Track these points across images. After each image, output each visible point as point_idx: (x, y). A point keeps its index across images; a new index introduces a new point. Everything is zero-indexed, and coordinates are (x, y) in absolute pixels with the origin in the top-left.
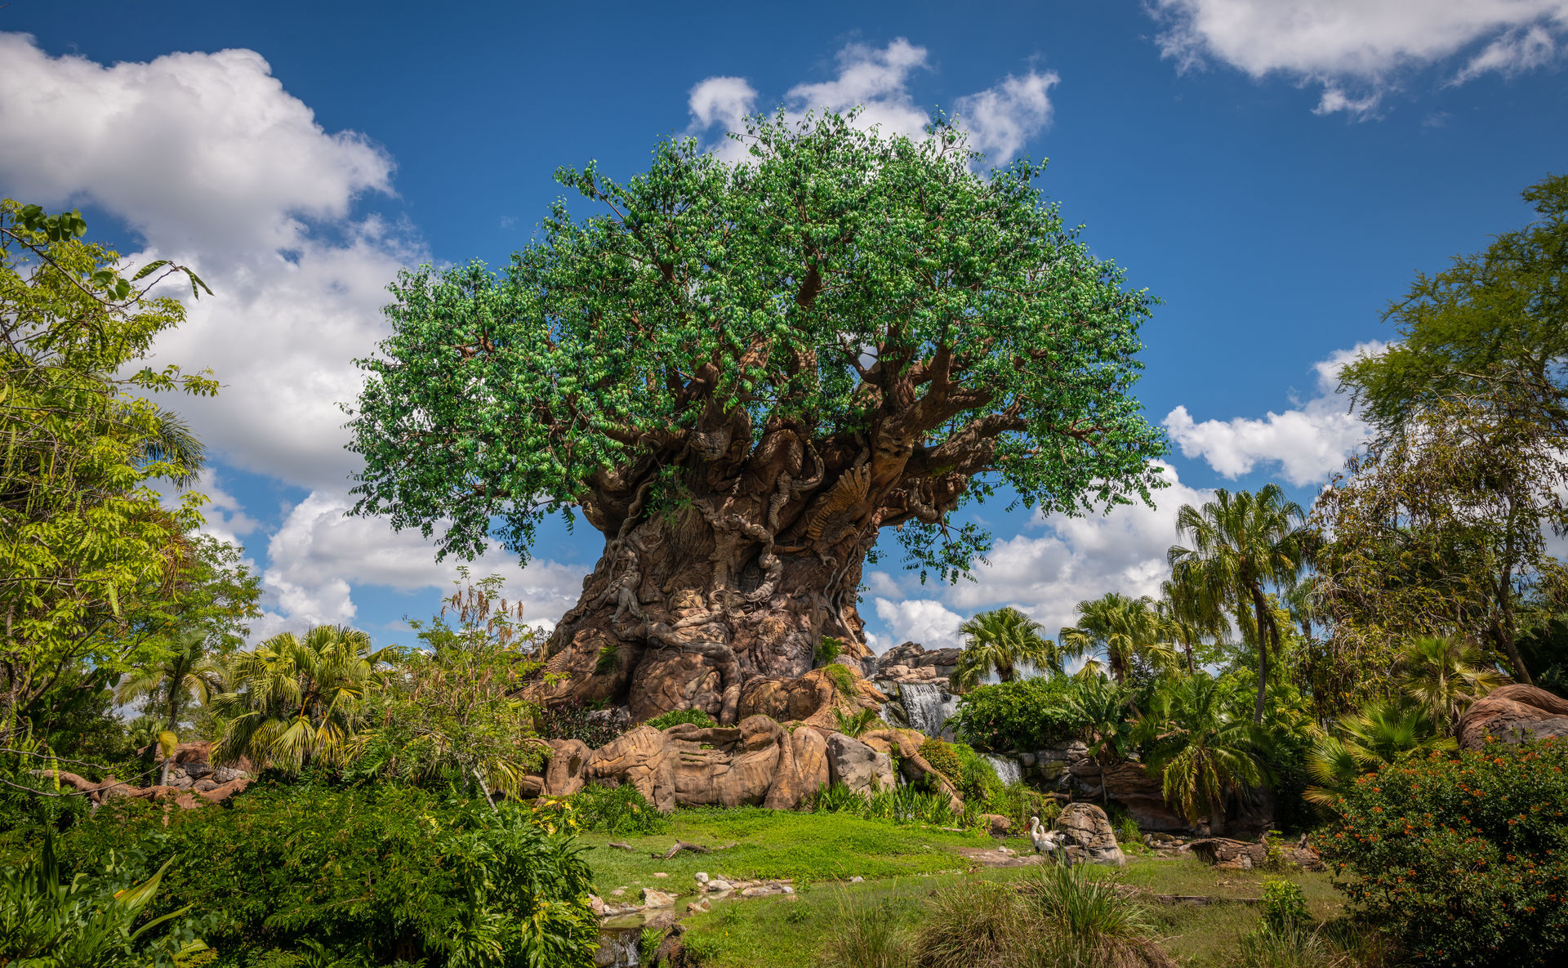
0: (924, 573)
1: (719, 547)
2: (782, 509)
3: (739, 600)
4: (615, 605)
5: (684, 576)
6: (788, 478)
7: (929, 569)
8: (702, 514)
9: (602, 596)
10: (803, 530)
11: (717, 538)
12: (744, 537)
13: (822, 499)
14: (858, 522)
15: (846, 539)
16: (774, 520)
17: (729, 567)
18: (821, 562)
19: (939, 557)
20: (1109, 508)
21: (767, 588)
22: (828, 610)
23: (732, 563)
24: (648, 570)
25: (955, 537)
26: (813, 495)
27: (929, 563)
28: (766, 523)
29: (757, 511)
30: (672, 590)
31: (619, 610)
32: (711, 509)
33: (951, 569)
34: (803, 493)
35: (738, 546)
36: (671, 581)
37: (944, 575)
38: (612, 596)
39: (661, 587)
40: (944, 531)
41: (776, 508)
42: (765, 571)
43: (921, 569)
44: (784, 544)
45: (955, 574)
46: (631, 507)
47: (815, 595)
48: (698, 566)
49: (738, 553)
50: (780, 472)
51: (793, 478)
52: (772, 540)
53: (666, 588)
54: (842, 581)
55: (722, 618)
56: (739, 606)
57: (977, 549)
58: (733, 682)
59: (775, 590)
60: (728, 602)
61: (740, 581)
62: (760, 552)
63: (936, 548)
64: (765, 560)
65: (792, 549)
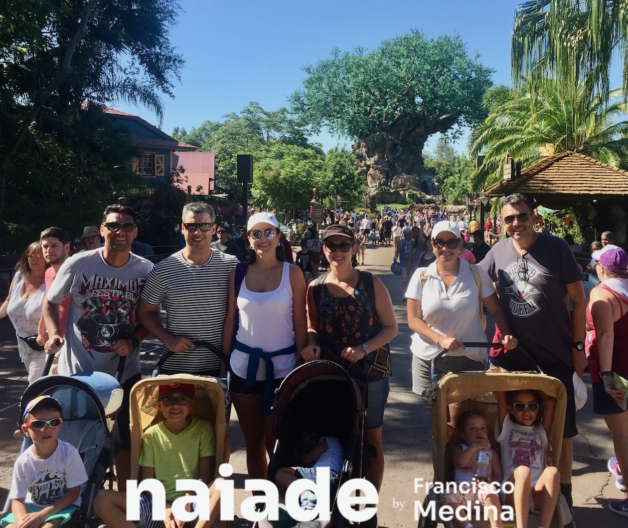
1: (387, 144)
2: (403, 136)
3: (392, 157)
5: (378, 150)
6: (404, 128)
8: (383, 136)
10: (408, 140)
12: (393, 141)
13: (412, 133)
14: (422, 136)
15: (419, 140)
16: (400, 138)
17: (389, 148)
18: (412, 147)
19: (450, 136)
21: (399, 154)
22: (414, 159)
24: (370, 148)
25: (455, 130)
26: (411, 130)
27: (448, 138)
28: (399, 139)
29: (396, 135)
31: (363, 158)
32: (385, 135)
33: (453, 140)
34: (408, 131)
35: (391, 144)
40: (453, 129)
41: (401, 135)
42: (398, 150)
44: (403, 144)
47: (410, 155)
48: (382, 148)
49: (392, 146)
52: (400, 143)
55: (388, 162)
56: (392, 158)
57: (461, 135)
58: (390, 177)
59: (400, 155)
60: (389, 158)
61: (392, 151)
62: (397, 145)
63: (449, 134)
64: (398, 147)
65: (405, 144)
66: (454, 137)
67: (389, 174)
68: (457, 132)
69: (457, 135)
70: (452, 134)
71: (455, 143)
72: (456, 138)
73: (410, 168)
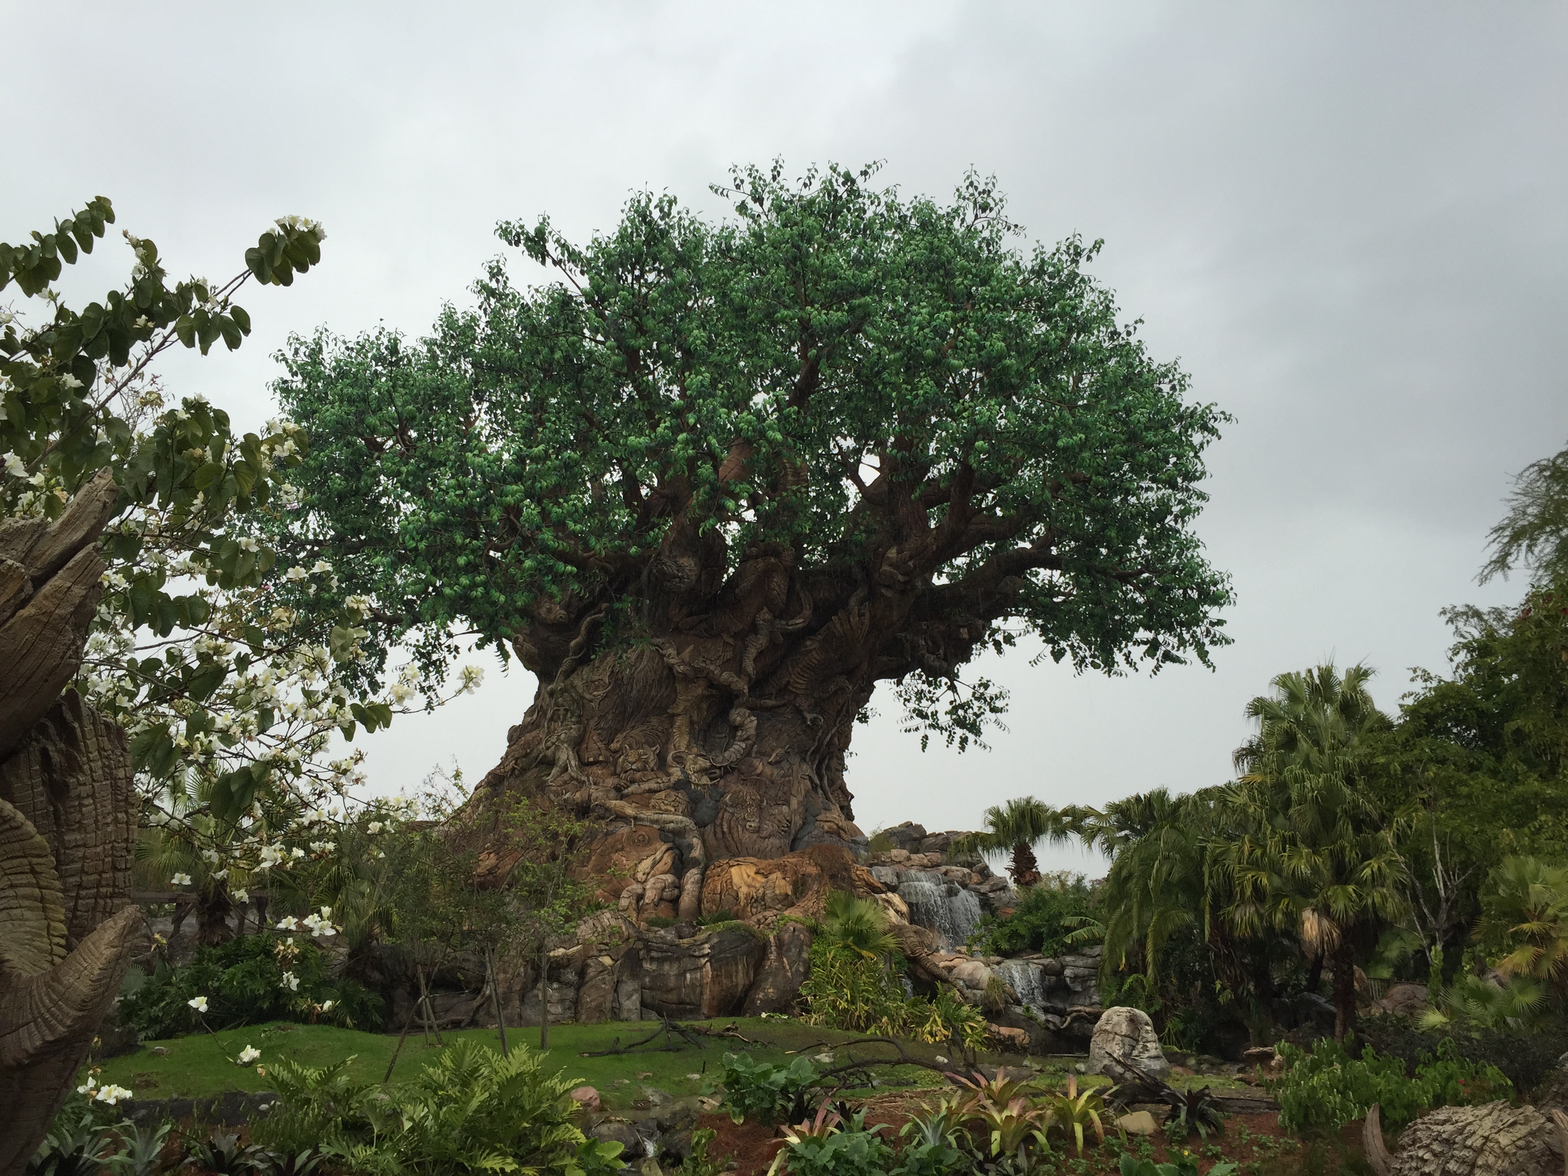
1: (681, 697)
2: (761, 654)
3: (702, 763)
4: (549, 763)
5: (634, 732)
6: (768, 616)
7: (933, 734)
8: (663, 656)
9: (534, 755)
10: (784, 681)
11: (679, 687)
12: (712, 684)
13: (808, 643)
14: (850, 673)
15: (836, 692)
16: (748, 666)
17: (692, 723)
18: (804, 719)
21: (739, 746)
23: (695, 718)
24: (592, 723)
25: (965, 694)
26: (796, 638)
27: (933, 727)
28: (740, 671)
29: (729, 655)
30: (621, 748)
31: (554, 771)
32: (671, 651)
33: (959, 732)
34: (787, 635)
35: (703, 698)
36: (620, 737)
37: (950, 741)
38: (549, 753)
39: (609, 744)
40: (952, 688)
41: (752, 652)
42: (736, 728)
43: (922, 732)
44: (760, 697)
45: (964, 741)
46: (572, 643)
47: (796, 760)
48: (654, 721)
49: (704, 706)
50: (759, 610)
51: (775, 617)
52: (746, 691)
53: (613, 746)
55: (682, 785)
56: (703, 771)
57: (994, 710)
58: (695, 863)
59: (748, 753)
60: (690, 767)
61: (705, 741)
62: (731, 706)
63: (943, 706)
64: (737, 715)
65: (770, 703)
66: (962, 723)
67: (691, 847)
70: (954, 710)
71: (969, 746)
73: (798, 820)
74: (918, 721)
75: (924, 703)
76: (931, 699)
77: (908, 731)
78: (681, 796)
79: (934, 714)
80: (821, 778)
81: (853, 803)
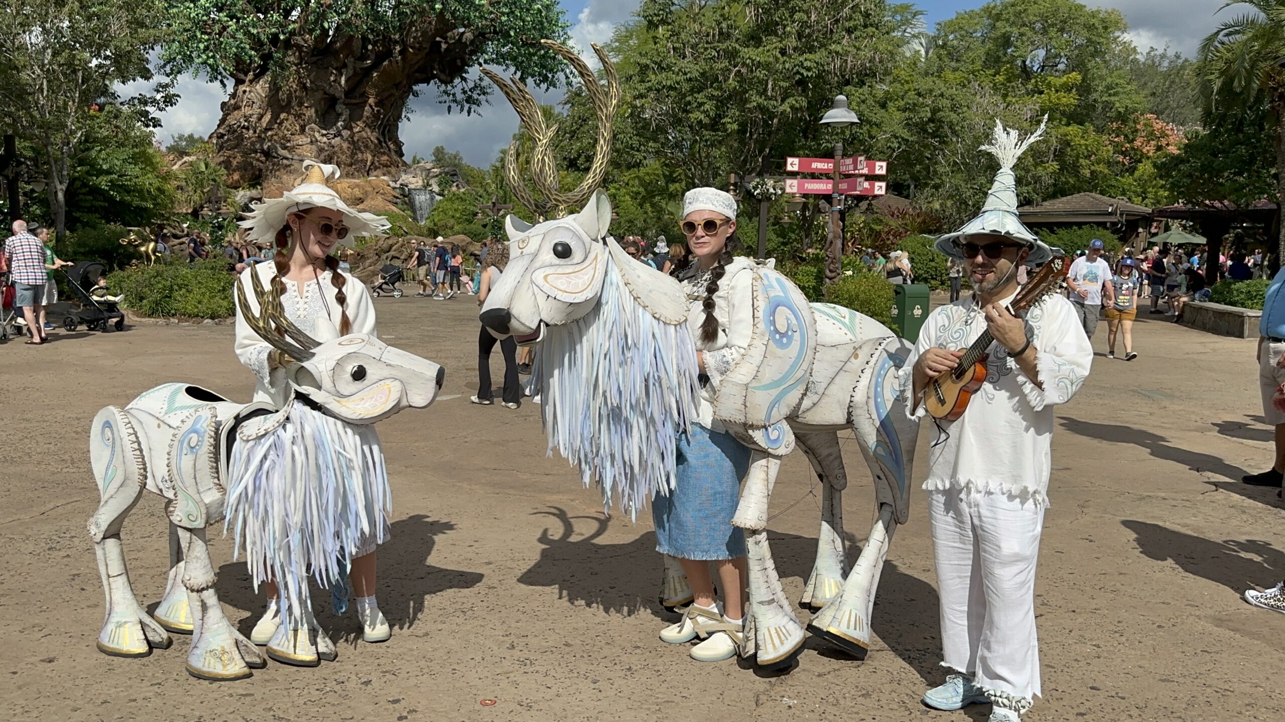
0: (450, 107)
1: (310, 98)
2: (349, 78)
3: (323, 131)
6: (352, 60)
7: (453, 105)
8: (300, 78)
10: (363, 90)
11: (310, 93)
12: (325, 93)
13: (373, 73)
14: (397, 86)
15: (390, 96)
16: (345, 85)
17: (317, 111)
18: (373, 110)
19: (460, 96)
20: (548, 88)
21: (341, 124)
22: (378, 139)
23: (318, 108)
24: (266, 109)
25: (471, 85)
26: (367, 71)
27: (455, 101)
28: (340, 88)
29: (334, 79)
30: (282, 122)
32: (305, 75)
33: (467, 106)
34: (362, 69)
35: (321, 99)
36: (281, 117)
37: (462, 110)
38: (245, 124)
39: (275, 120)
40: (464, 79)
41: (345, 77)
42: (338, 114)
43: (447, 104)
44: (351, 98)
45: (470, 108)
47: (370, 130)
48: (298, 109)
49: (322, 103)
50: (348, 56)
51: (355, 60)
52: (343, 97)
53: (278, 121)
54: (388, 120)
55: (314, 143)
56: (324, 135)
57: (484, 94)
59: (345, 127)
60: (317, 134)
61: (324, 118)
62: (336, 103)
63: (458, 91)
64: (339, 108)
65: (357, 101)
66: (469, 100)
68: (476, 87)
69: (475, 96)
70: (464, 92)
71: (472, 113)
72: (474, 103)
74: (445, 97)
75: (449, 88)
76: (452, 86)
77: (440, 102)
78: (314, 147)
79: (454, 95)
80: (384, 138)
81: (403, 148)
